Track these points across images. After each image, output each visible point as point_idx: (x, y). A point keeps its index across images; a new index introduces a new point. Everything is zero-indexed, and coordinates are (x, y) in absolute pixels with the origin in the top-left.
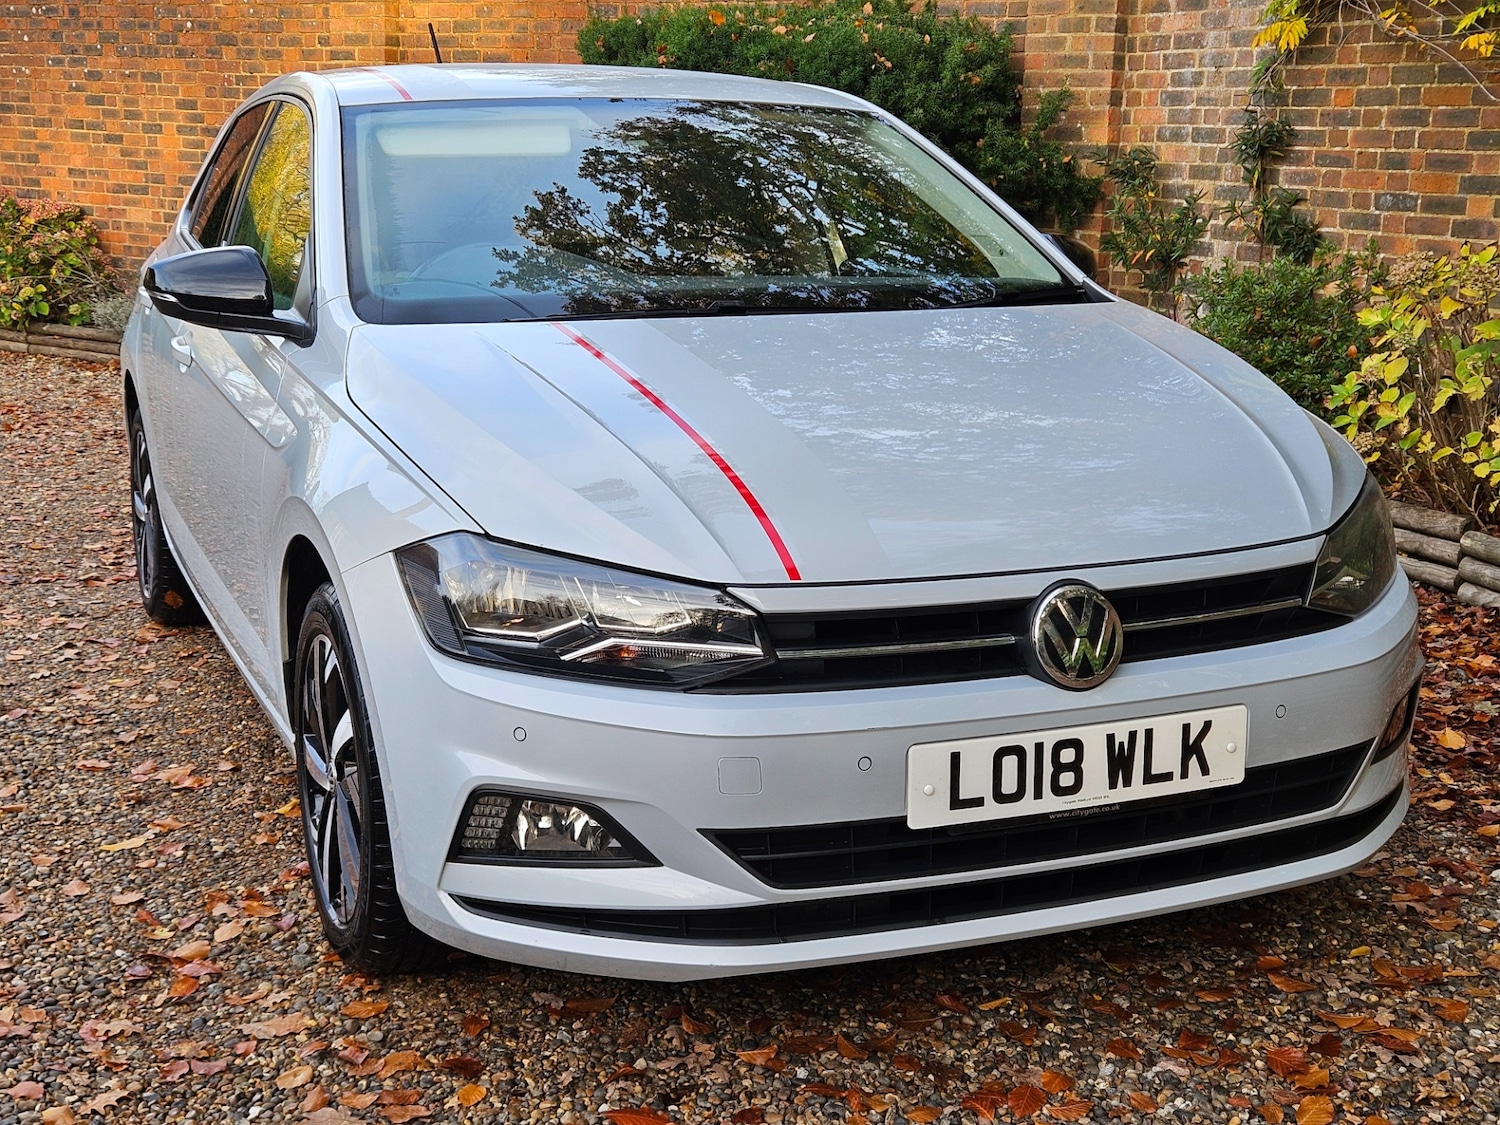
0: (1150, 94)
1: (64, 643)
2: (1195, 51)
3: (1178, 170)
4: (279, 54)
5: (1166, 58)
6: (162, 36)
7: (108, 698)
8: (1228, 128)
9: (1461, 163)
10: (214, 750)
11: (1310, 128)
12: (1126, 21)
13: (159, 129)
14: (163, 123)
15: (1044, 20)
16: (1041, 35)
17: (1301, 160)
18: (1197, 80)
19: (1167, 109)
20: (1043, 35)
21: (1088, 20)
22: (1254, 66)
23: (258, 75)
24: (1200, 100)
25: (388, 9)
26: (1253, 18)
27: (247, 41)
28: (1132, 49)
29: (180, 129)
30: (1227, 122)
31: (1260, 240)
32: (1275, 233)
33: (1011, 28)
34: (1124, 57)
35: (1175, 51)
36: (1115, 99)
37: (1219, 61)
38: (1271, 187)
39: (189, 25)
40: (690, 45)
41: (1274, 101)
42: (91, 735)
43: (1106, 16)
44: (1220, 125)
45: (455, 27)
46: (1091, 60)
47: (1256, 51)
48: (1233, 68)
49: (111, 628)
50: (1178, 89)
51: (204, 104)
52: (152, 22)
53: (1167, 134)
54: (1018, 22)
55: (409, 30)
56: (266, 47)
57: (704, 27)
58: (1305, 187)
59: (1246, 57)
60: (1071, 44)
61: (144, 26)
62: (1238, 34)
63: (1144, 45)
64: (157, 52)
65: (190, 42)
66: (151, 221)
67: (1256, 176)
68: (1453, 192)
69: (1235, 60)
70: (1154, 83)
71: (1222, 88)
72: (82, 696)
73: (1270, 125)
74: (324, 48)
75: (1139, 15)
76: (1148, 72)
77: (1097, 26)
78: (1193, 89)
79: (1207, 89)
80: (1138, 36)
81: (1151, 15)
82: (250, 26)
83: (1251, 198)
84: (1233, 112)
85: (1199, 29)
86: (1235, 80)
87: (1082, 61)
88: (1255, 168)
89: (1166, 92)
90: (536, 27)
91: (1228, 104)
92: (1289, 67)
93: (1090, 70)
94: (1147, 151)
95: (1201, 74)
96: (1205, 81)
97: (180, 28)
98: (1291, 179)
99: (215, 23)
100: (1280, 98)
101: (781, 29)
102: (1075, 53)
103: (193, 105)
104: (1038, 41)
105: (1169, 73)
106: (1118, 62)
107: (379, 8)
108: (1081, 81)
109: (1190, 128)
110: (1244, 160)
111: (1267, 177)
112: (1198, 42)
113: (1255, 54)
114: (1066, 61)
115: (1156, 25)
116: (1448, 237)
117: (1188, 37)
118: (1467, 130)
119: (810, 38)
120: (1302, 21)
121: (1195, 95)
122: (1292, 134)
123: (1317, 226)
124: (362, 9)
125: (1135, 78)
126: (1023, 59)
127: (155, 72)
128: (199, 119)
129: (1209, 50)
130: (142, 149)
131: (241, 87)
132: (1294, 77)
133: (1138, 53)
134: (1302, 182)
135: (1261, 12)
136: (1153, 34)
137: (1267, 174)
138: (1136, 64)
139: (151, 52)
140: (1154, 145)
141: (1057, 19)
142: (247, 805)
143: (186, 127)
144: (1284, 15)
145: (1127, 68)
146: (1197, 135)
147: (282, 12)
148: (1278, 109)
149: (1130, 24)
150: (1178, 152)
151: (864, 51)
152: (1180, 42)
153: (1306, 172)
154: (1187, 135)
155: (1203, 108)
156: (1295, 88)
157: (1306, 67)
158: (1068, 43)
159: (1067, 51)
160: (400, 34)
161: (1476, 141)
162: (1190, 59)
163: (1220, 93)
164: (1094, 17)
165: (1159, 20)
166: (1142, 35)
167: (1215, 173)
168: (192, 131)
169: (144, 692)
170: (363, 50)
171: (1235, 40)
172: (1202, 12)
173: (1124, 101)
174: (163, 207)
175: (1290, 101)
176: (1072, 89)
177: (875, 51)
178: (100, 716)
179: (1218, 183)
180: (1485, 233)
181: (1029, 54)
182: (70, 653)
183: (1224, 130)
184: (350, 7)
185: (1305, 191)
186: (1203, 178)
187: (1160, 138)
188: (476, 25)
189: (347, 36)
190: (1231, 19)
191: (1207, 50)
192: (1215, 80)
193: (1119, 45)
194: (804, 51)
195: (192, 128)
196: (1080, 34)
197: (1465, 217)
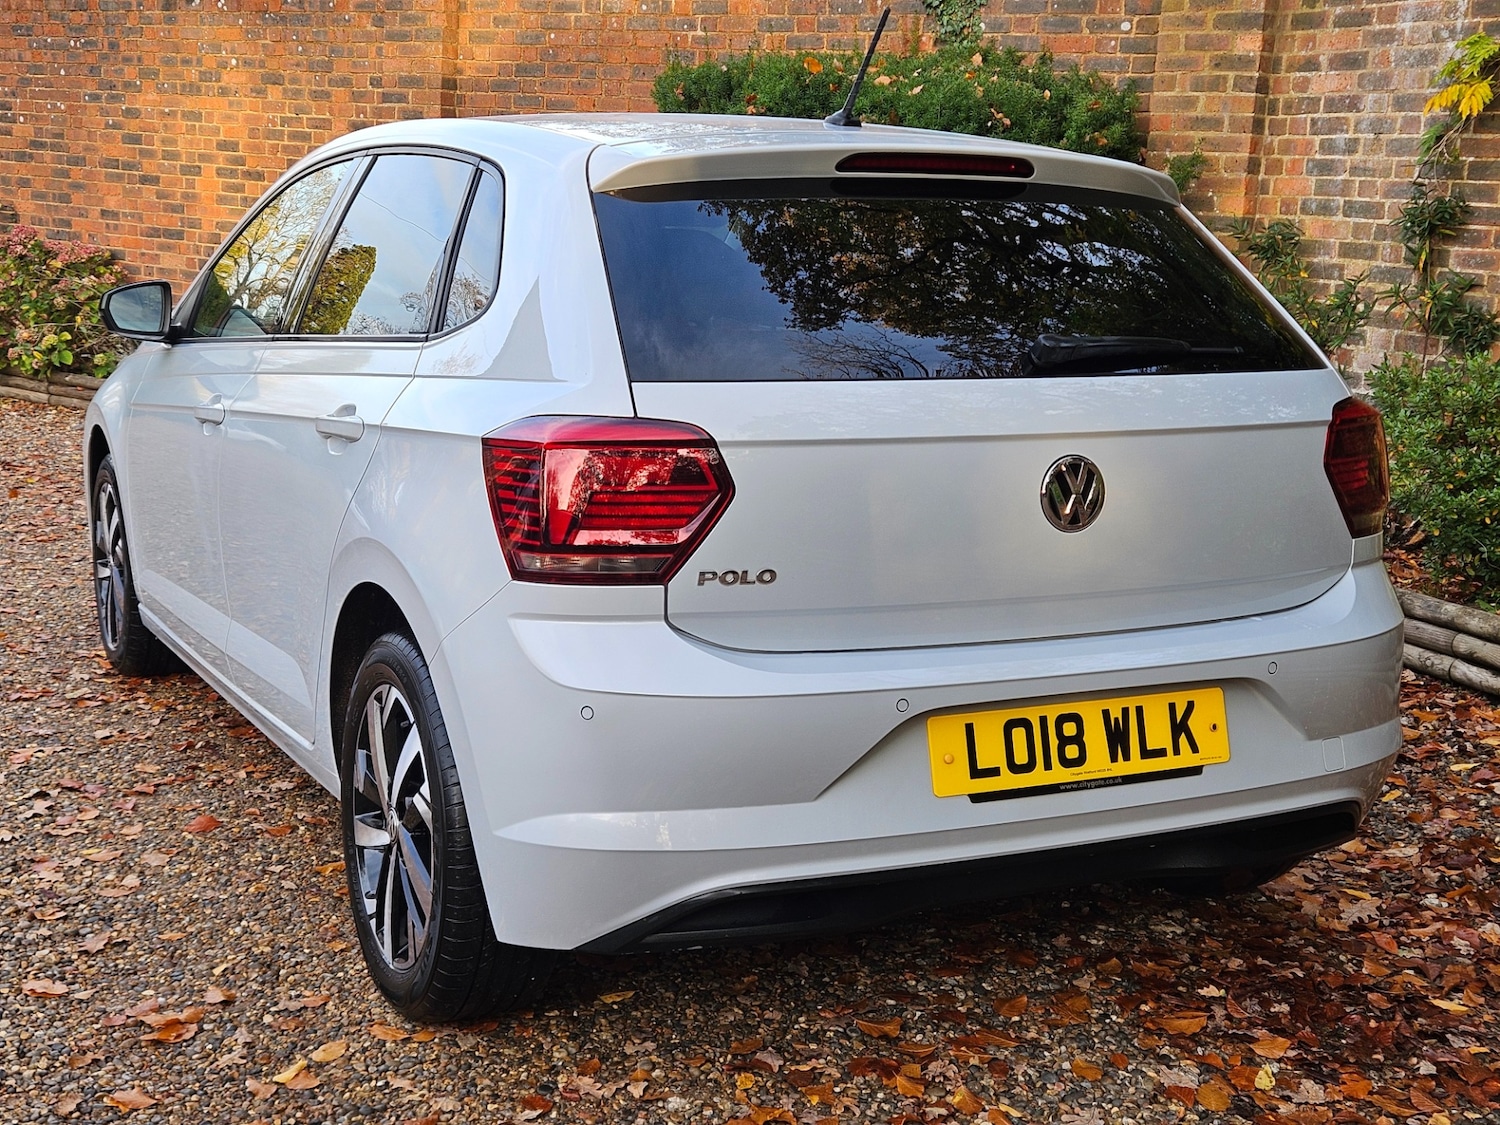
0: (1294, 162)
1: (36, 790)
2: (1349, 115)
3: (1326, 248)
4: (328, 95)
5: (1314, 122)
6: (205, 73)
7: (78, 877)
8: (1388, 203)
10: (203, 966)
11: (1488, 205)
12: (1267, 80)
13: (198, 171)
14: (202, 165)
15: (1174, 78)
16: (1169, 94)
17: (1477, 240)
18: (1351, 147)
19: (1314, 179)
20: (1173, 94)
21: (1225, 78)
22: (1422, 134)
23: (305, 116)
24: (1354, 170)
25: (445, 50)
26: (1421, 79)
27: (294, 81)
28: (1273, 111)
29: (219, 172)
30: (1386, 195)
31: (1425, 330)
32: (1445, 322)
33: (1134, 85)
34: (1263, 120)
35: (1326, 115)
36: (1253, 167)
37: (1378, 128)
38: (1439, 270)
39: (234, 62)
40: (784, 93)
41: (1445, 173)
42: (50, 937)
43: (1246, 74)
44: (1377, 199)
45: (517, 71)
46: (1226, 123)
47: (1424, 116)
48: (1395, 136)
49: (95, 770)
50: (1327, 157)
51: (247, 146)
52: (195, 58)
53: (1314, 206)
54: (1142, 78)
55: (469, 73)
56: (314, 88)
57: (799, 75)
58: (1481, 272)
59: (1411, 124)
60: (1204, 104)
61: (186, 62)
62: (1403, 97)
63: (1289, 107)
64: (199, 89)
65: (234, 80)
66: (184, 268)
67: (1423, 257)
69: (1398, 126)
70: (1299, 149)
71: (1382, 157)
72: (46, 874)
73: (1440, 200)
74: (376, 90)
75: (1283, 74)
76: (1291, 137)
77: (1235, 85)
78: (1346, 157)
79: (1364, 158)
80: (1282, 98)
81: (1298, 74)
82: (298, 65)
83: (1414, 281)
84: (1394, 184)
85: (1355, 91)
86: (1397, 148)
87: (1216, 124)
88: (1422, 249)
89: (1313, 160)
90: (605, 73)
91: (1389, 176)
92: (1465, 136)
93: (1225, 133)
94: (1290, 225)
95: (1356, 140)
96: (1360, 149)
97: (224, 65)
98: (1465, 261)
99: (261, 61)
100: (1453, 170)
101: (885, 80)
102: (1208, 114)
103: (234, 147)
104: (1166, 100)
105: (1317, 139)
106: (1258, 126)
107: (437, 48)
108: (1216, 146)
109: (1341, 201)
110: (1409, 240)
111: (1437, 258)
112: (1353, 104)
113: (1423, 120)
114: (1198, 123)
115: (1303, 86)
117: (1342, 99)
119: (917, 90)
120: (1485, 84)
121: (1348, 165)
122: (1467, 211)
123: (1495, 317)
124: (418, 50)
125: (1276, 144)
126: (1147, 121)
127: (196, 110)
128: (241, 161)
129: (1367, 114)
130: (179, 191)
131: (286, 129)
132: (1470, 147)
133: (1281, 116)
134: (1478, 266)
135: (1433, 74)
136: (1300, 95)
137: (1435, 255)
138: (1277, 128)
139: (192, 89)
140: (1296, 218)
141: (1190, 75)
142: (238, 1066)
143: (227, 169)
144: (1464, 77)
145: (1267, 132)
146: (1350, 209)
147: (332, 51)
148: (1450, 182)
149: (1271, 84)
150: (1326, 227)
151: (979, 106)
152: (1331, 106)
153: (1483, 255)
154: (1338, 208)
155: (1358, 179)
156: (1472, 159)
157: (1484, 136)
158: (1201, 104)
159: (1200, 111)
160: (458, 77)
162: (1342, 125)
163: (1379, 163)
164: (1231, 75)
165: (1307, 80)
166: (1287, 96)
167: (1371, 253)
168: (233, 173)
169: (124, 870)
170: (418, 93)
171: (1400, 104)
172: (1360, 72)
173: (1262, 169)
174: (198, 253)
175: (1466, 173)
176: (1205, 154)
177: (991, 106)
178: (63, 908)
179: (1374, 263)
181: (1155, 113)
182: (40, 806)
183: (1383, 204)
184: (405, 46)
185: (1481, 276)
186: (1355, 257)
187: (1304, 211)
188: (540, 68)
189: (400, 78)
190: (1395, 81)
191: (1364, 115)
192: (1374, 147)
193: (1259, 107)
194: (911, 105)
195: (232, 171)
196: (1215, 94)
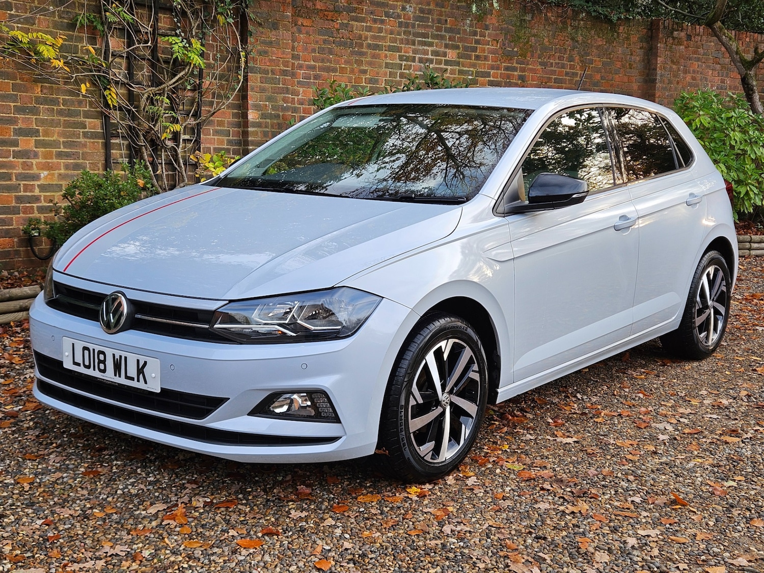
9: (13, 121)
68: (10, 135)
116: (11, 159)
118: (12, 104)
161: (19, 110)
180: (32, 156)
197: (19, 149)
